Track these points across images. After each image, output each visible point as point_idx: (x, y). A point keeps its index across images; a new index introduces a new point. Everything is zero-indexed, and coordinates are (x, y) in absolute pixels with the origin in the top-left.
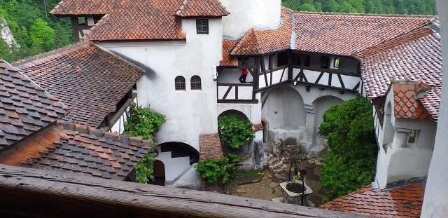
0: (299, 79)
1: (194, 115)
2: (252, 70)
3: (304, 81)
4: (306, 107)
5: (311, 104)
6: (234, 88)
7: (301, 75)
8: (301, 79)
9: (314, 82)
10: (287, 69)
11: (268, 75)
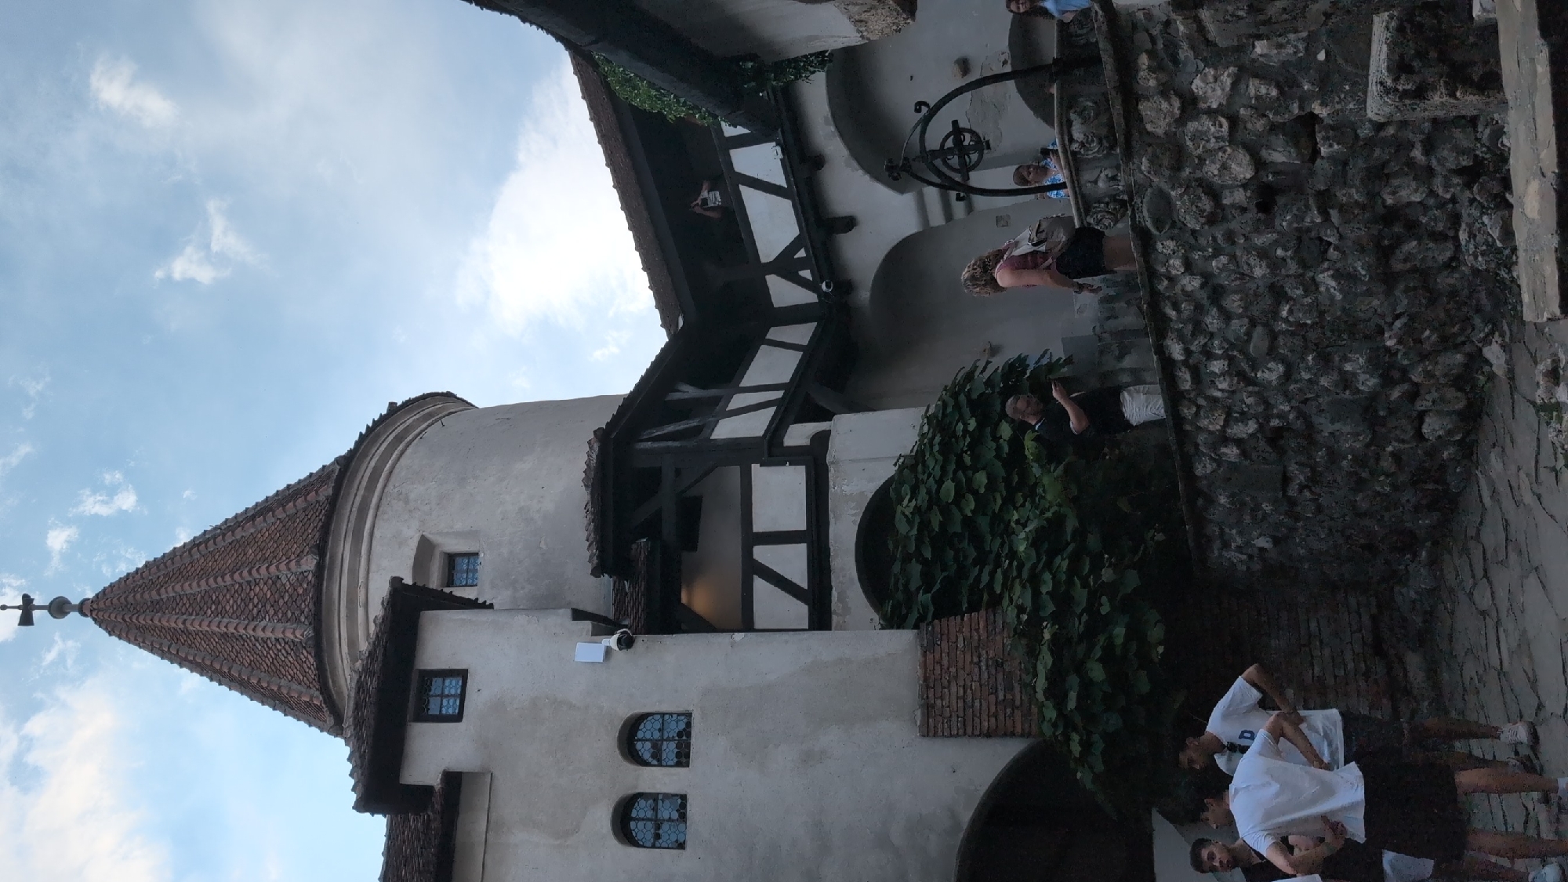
0: (806, 274)
1: (808, 759)
3: (802, 253)
4: (937, 218)
5: (908, 200)
6: (762, 553)
7: (785, 265)
8: (803, 264)
9: (785, 206)
11: (737, 402)
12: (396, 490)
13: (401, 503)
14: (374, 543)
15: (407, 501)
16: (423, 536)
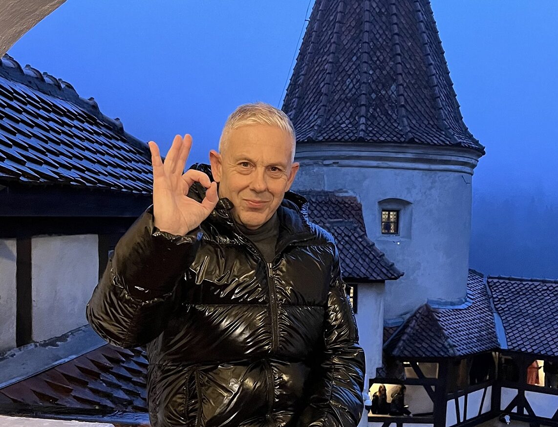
0: (515, 410)
2: (433, 388)
3: (526, 412)
7: (520, 401)
8: (520, 411)
10: (490, 389)
11: (461, 399)
12: (437, 179)
13: (430, 185)
14: (411, 171)
15: (431, 188)
16: (412, 204)
